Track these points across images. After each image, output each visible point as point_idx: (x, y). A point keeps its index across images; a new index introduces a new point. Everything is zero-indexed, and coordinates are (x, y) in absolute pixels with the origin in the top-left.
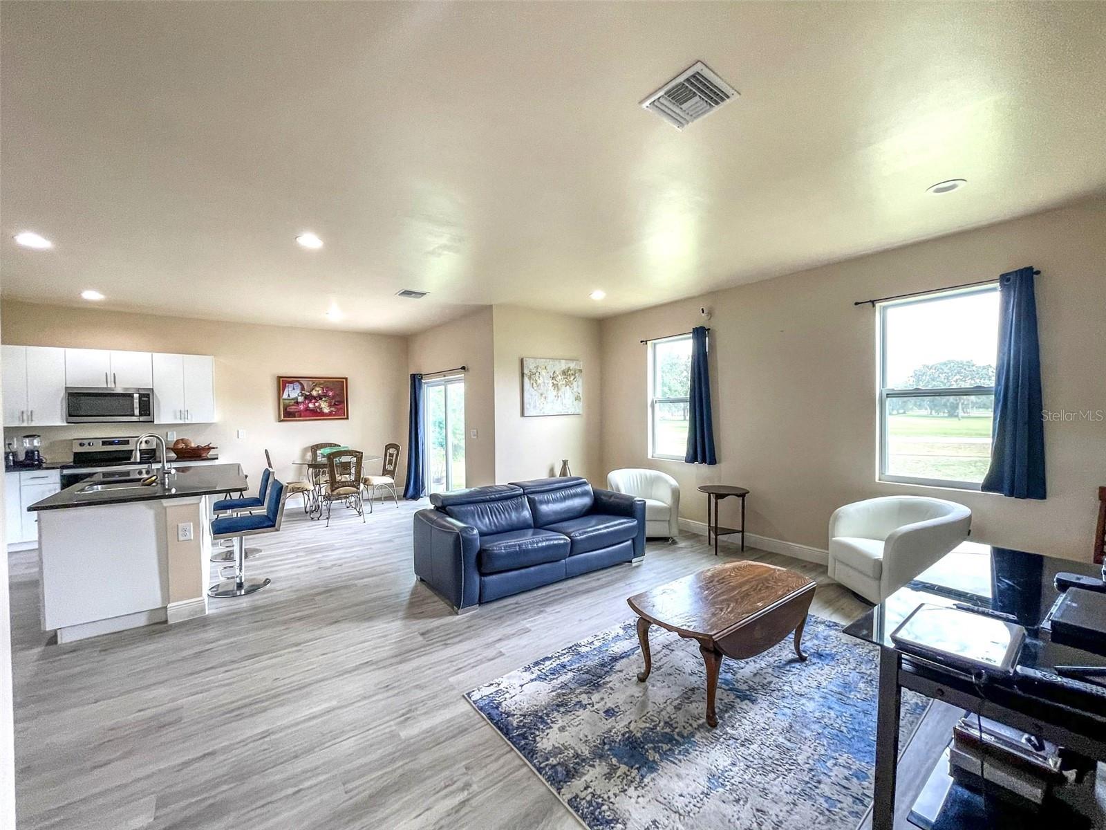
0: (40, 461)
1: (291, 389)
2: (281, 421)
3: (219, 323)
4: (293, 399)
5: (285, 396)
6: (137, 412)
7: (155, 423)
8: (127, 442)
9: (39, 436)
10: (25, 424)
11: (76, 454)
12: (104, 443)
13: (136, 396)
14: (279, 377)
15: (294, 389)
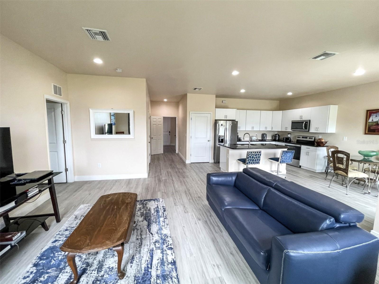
0: (290, 140)
1: (374, 116)
2: (366, 134)
3: (340, 89)
4: (375, 122)
5: (370, 120)
6: (304, 128)
7: (310, 132)
8: (307, 138)
9: (291, 134)
10: (286, 131)
11: (297, 140)
12: (302, 138)
13: (305, 122)
14: (367, 111)
15: (376, 116)
